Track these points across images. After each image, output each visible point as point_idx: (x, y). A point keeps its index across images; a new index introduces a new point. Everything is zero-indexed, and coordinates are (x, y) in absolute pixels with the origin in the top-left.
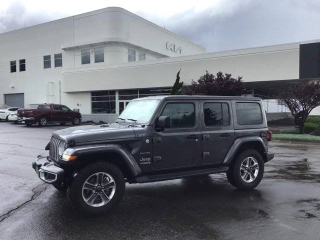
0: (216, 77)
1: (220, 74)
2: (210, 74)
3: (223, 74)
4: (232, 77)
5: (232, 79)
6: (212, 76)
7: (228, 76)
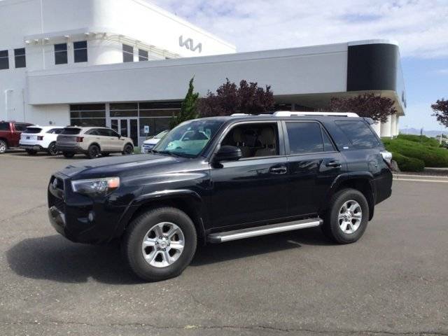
0: (238, 87)
1: (243, 83)
2: (231, 83)
3: (248, 83)
4: (259, 86)
5: (259, 88)
6: (234, 86)
7: (254, 85)
